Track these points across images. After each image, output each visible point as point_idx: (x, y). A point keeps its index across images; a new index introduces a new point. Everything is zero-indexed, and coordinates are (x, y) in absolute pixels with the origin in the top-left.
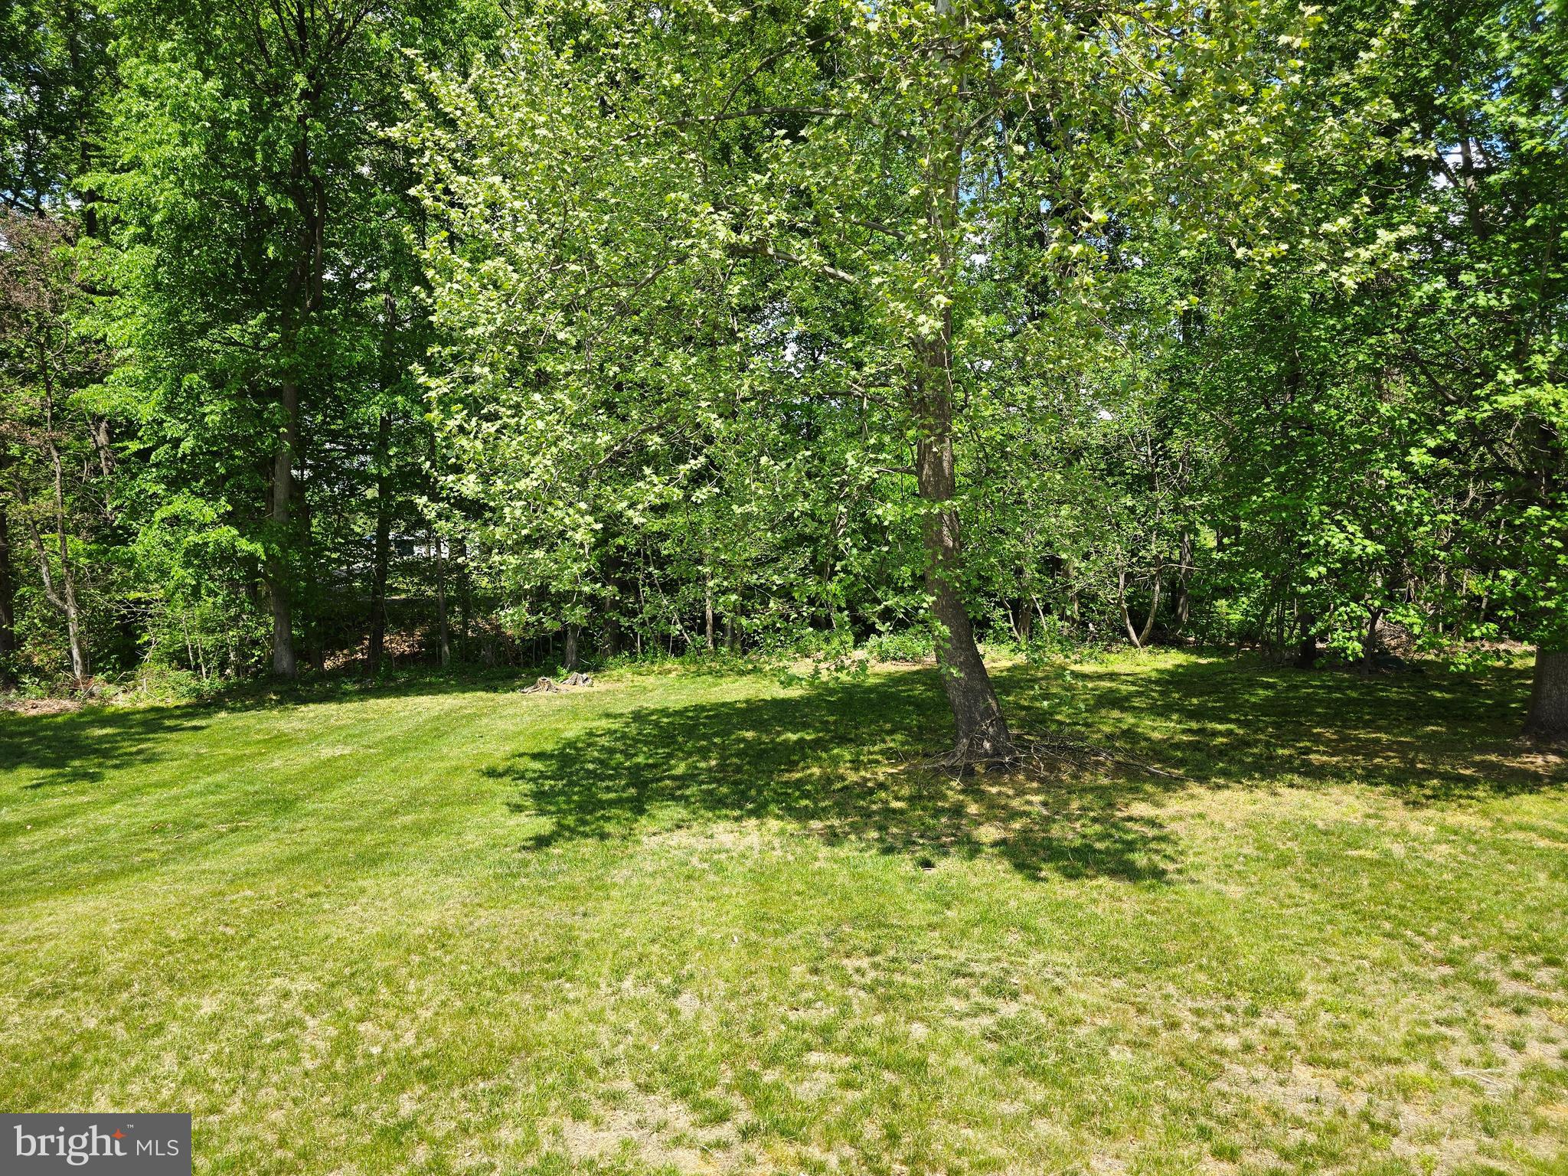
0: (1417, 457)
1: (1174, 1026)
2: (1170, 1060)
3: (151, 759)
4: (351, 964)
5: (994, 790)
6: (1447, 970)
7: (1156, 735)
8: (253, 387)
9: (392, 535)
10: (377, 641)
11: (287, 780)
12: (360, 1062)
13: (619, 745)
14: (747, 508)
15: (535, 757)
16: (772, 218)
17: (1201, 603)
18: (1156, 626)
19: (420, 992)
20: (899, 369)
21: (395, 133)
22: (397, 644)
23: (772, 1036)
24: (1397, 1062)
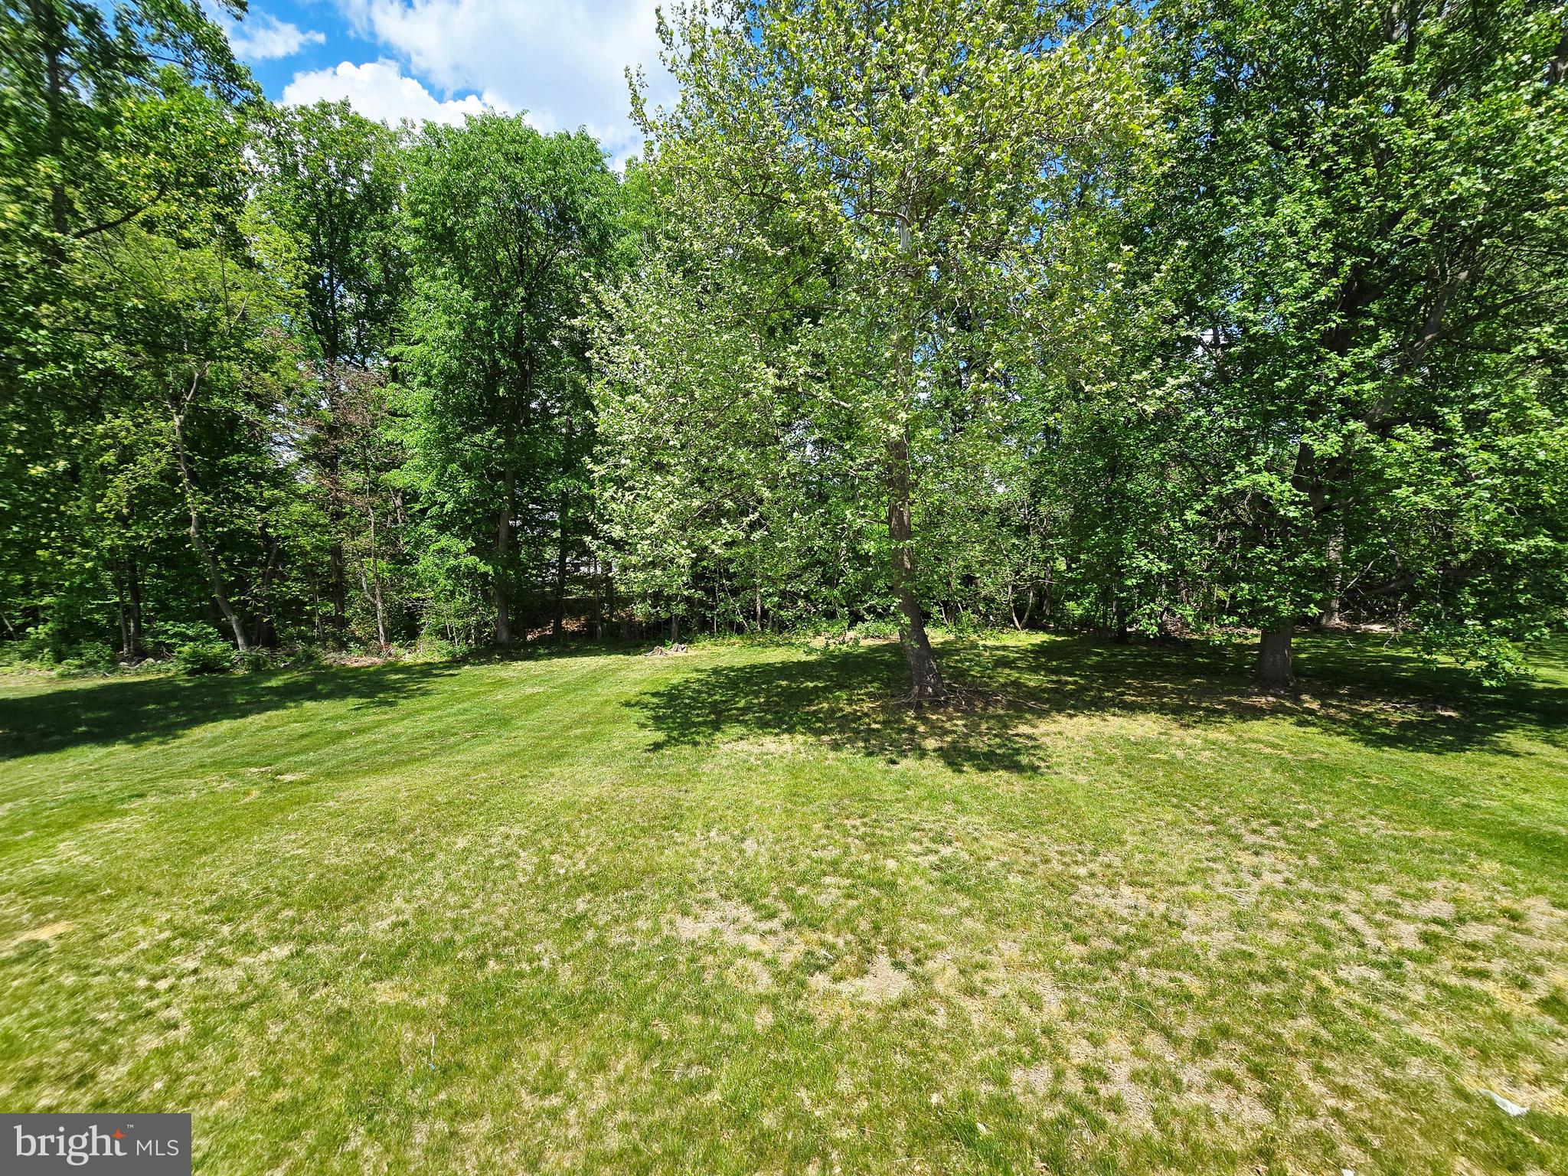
0: (1189, 516)
1: (1047, 861)
2: (1045, 882)
3: (426, 693)
4: (546, 819)
5: (934, 717)
6: (1211, 828)
7: (1032, 684)
8: (489, 471)
9: (568, 560)
10: (558, 623)
11: (506, 707)
12: (553, 879)
13: (704, 689)
14: (784, 544)
15: (654, 695)
16: (801, 371)
17: (1056, 603)
18: (1030, 618)
19: (588, 836)
20: (878, 461)
21: (576, 322)
22: (570, 625)
23: (802, 866)
24: (1184, 884)
